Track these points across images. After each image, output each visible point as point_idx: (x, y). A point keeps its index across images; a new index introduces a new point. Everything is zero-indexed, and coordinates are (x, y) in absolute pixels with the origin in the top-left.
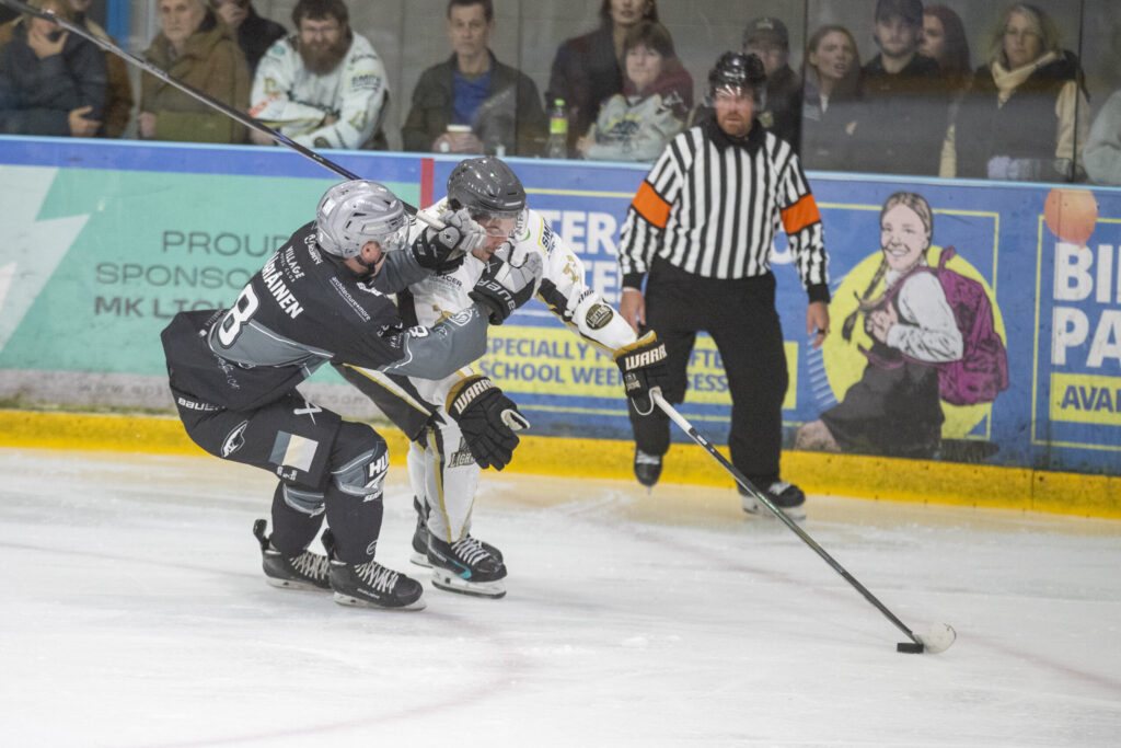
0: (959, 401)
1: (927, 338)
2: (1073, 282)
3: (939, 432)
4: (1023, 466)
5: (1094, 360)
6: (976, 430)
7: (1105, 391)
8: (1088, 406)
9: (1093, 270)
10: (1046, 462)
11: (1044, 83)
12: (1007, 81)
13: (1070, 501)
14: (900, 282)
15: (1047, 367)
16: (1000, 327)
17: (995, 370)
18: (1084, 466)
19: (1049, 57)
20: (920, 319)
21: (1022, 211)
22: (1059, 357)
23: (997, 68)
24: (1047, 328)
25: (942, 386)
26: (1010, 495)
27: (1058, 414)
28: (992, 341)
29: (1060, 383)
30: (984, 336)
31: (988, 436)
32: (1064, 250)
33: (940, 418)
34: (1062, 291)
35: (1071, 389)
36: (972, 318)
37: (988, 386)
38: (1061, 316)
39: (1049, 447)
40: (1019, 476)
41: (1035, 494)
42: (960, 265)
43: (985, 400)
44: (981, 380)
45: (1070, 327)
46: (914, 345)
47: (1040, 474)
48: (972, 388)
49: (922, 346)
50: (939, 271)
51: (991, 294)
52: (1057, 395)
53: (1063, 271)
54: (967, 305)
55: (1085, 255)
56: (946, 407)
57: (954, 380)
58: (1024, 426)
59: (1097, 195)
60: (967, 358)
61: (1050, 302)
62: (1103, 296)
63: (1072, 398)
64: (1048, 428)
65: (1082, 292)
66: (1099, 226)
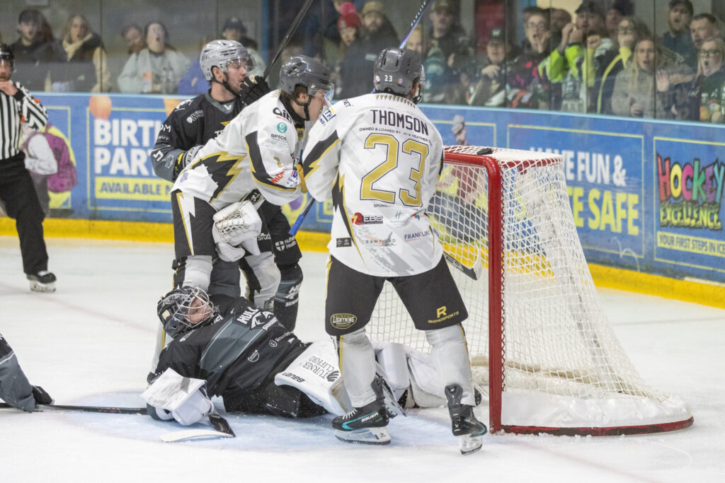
0: (56, 191)
1: (42, 164)
2: (103, 137)
3: (48, 205)
4: (85, 218)
5: (113, 170)
6: (65, 203)
7: (118, 185)
8: (111, 191)
9: (111, 131)
10: (94, 216)
12: (70, 49)
13: (106, 233)
14: (29, 140)
15: (93, 175)
16: (73, 158)
17: (72, 177)
18: (111, 217)
19: (89, 37)
20: (39, 155)
21: (80, 107)
22: (98, 170)
23: (65, 43)
24: (92, 157)
25: (49, 184)
26: (80, 232)
27: (100, 195)
28: (69, 164)
29: (99, 181)
30: (66, 162)
31: (69, 206)
32: (98, 122)
33: (48, 199)
34: (98, 141)
35: (104, 184)
36: (61, 154)
37: (69, 184)
38: (98, 152)
39: (96, 210)
40: (83, 223)
41: (90, 231)
42: (54, 131)
43: (67, 190)
44: (65, 181)
45: (102, 156)
46: (36, 167)
47: (93, 222)
48: (62, 185)
49: (40, 168)
50: (46, 134)
51: (68, 143)
52: (98, 186)
53: (98, 132)
54: (58, 148)
55: (107, 124)
56: (51, 194)
57: (54, 182)
58: (85, 201)
59: (112, 98)
60: (59, 172)
61: (93, 146)
62: (116, 142)
63: (105, 188)
64: (96, 202)
65: (107, 141)
66: (113, 112)
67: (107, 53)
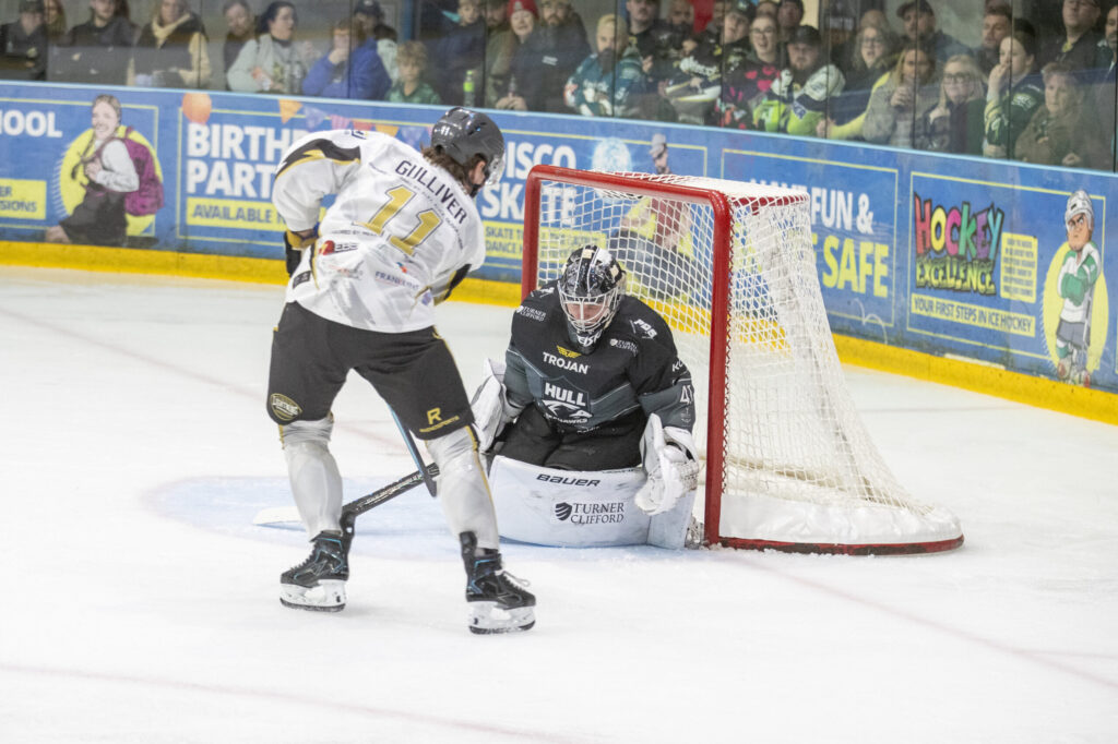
0: (136, 214)
1: (119, 179)
2: (198, 146)
3: (124, 232)
4: (172, 250)
5: (210, 190)
6: (147, 230)
7: (216, 208)
8: (207, 215)
9: (209, 139)
10: (184, 248)
11: (182, 35)
12: (161, 33)
13: (198, 270)
14: (103, 146)
15: (185, 195)
16: (159, 172)
17: (157, 197)
18: (205, 250)
19: (186, 18)
20: (115, 167)
21: (170, 107)
22: (191, 188)
23: (155, 26)
24: (184, 172)
25: (127, 205)
26: (165, 267)
27: (192, 221)
28: (154, 180)
29: (192, 203)
30: (151, 176)
31: (152, 234)
32: (193, 127)
33: (125, 224)
34: (193, 151)
35: (198, 207)
36: (144, 166)
37: (152, 205)
38: (192, 165)
39: (186, 240)
40: (170, 256)
41: (178, 266)
42: (136, 137)
43: (151, 213)
44: (148, 202)
45: (197, 171)
46: (111, 181)
47: (182, 255)
48: (144, 207)
49: (116, 183)
50: (125, 140)
51: (154, 152)
52: (190, 210)
53: (193, 140)
54: (140, 159)
55: (204, 130)
56: (130, 218)
57: (134, 202)
58: (172, 228)
59: (212, 97)
60: (141, 189)
61: (186, 157)
62: (215, 154)
63: (199, 212)
64: (186, 229)
65: (203, 152)
66: (212, 115)
67: (207, 39)
